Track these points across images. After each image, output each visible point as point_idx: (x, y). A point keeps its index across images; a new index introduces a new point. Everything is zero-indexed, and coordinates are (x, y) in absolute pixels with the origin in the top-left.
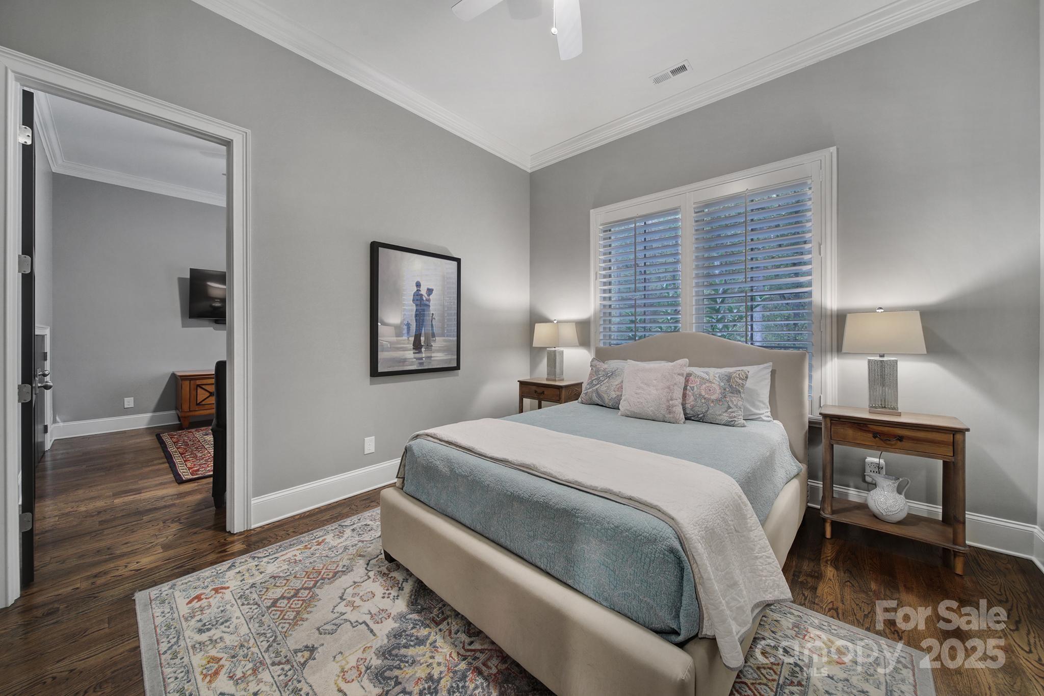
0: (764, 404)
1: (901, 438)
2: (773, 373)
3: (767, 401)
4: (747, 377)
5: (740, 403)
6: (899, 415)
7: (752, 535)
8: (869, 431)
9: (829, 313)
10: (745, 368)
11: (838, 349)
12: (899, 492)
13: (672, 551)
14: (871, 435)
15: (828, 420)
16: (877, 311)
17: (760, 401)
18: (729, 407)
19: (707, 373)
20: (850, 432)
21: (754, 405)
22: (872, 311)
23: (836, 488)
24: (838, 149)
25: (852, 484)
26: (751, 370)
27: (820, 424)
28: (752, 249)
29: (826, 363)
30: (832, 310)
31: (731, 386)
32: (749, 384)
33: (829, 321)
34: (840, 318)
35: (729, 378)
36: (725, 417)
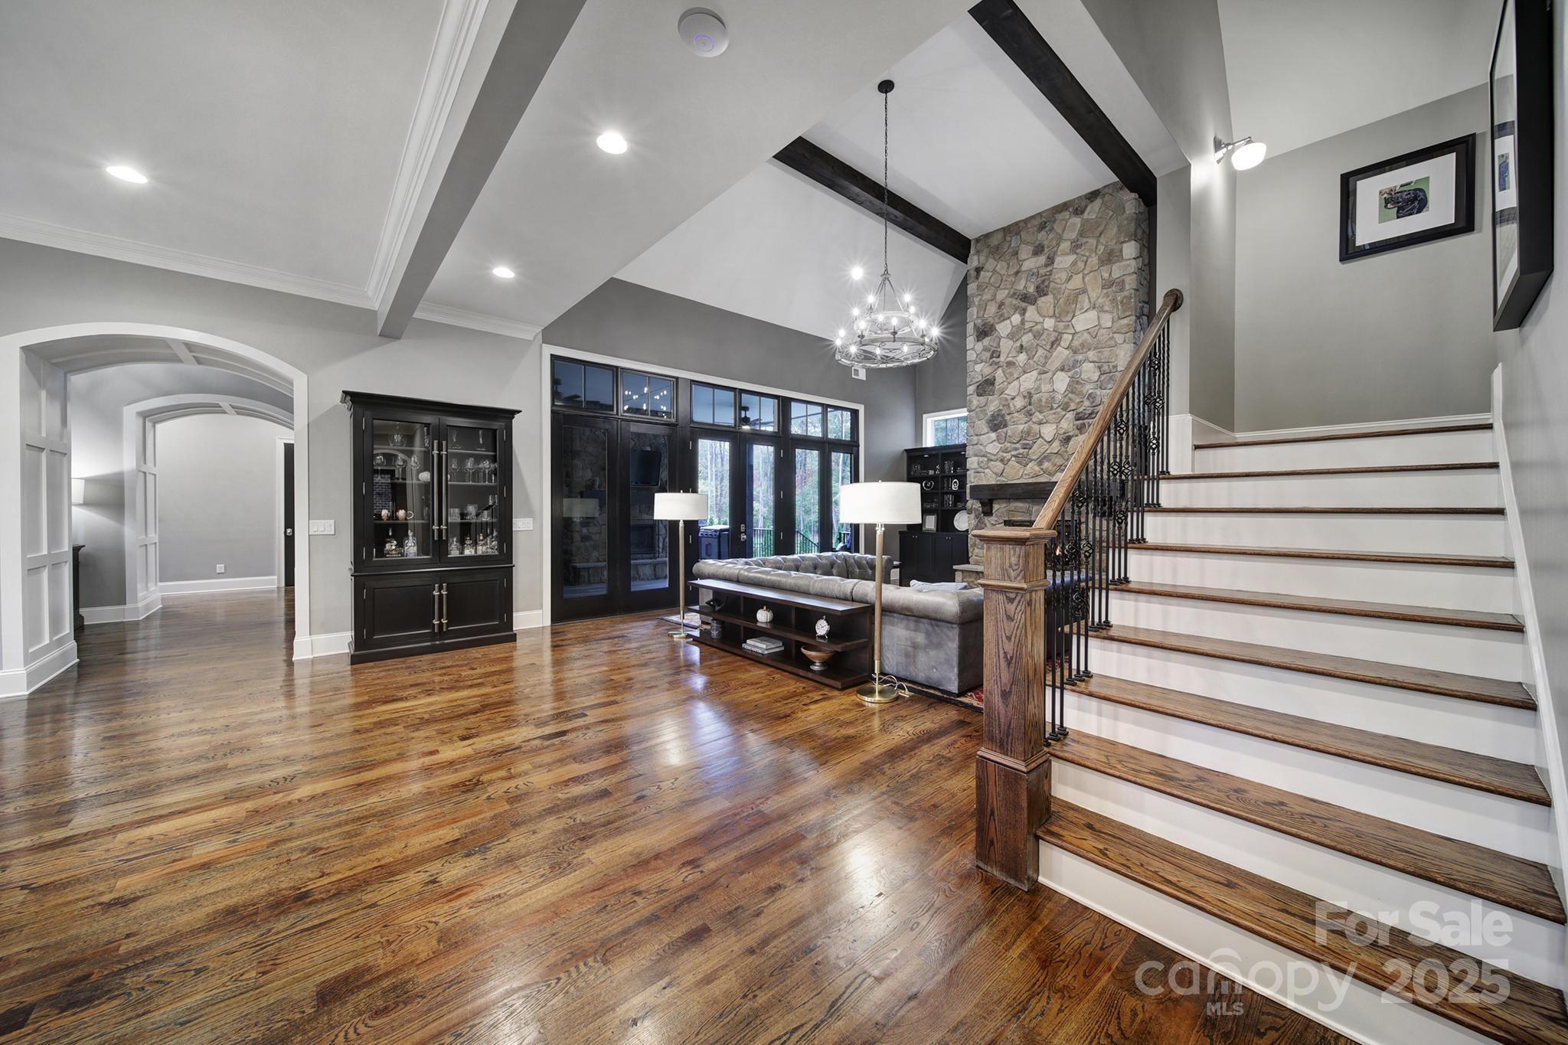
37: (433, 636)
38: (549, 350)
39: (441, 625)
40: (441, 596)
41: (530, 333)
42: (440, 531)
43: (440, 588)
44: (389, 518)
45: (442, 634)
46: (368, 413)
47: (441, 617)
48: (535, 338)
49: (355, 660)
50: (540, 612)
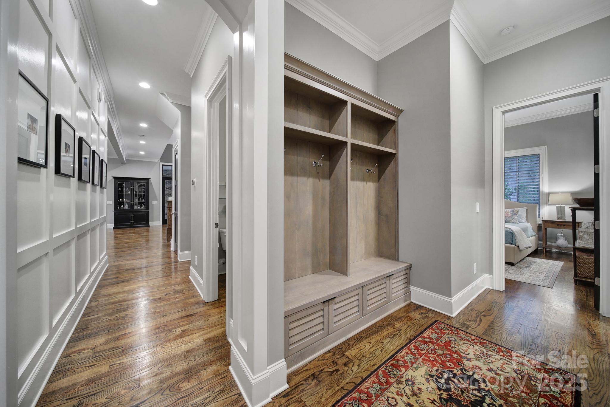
0: (524, 218)
1: (564, 225)
2: (527, 210)
3: (525, 217)
4: (519, 211)
5: (517, 218)
6: (565, 220)
7: (524, 236)
8: (556, 224)
9: (545, 193)
10: (518, 209)
11: (547, 203)
12: (566, 240)
13: (511, 232)
14: (556, 225)
15: (544, 222)
16: (559, 193)
17: (523, 218)
18: (514, 219)
19: (506, 210)
20: (550, 225)
21: (521, 218)
22: (557, 193)
23: (548, 243)
24: (548, 146)
25: (553, 241)
26: (520, 209)
27: (542, 225)
28: (519, 168)
29: (544, 207)
30: (546, 193)
31: (514, 213)
32: (519, 213)
33: (545, 195)
34: (548, 194)
35: (513, 211)
36: (513, 221)
37: (130, 225)
38: (161, 164)
39: (132, 222)
40: (132, 217)
41: (157, 160)
42: (132, 203)
43: (132, 215)
44: (122, 201)
45: (132, 224)
46: (117, 181)
47: (132, 221)
48: (158, 161)
49: (114, 228)
50: (159, 222)
